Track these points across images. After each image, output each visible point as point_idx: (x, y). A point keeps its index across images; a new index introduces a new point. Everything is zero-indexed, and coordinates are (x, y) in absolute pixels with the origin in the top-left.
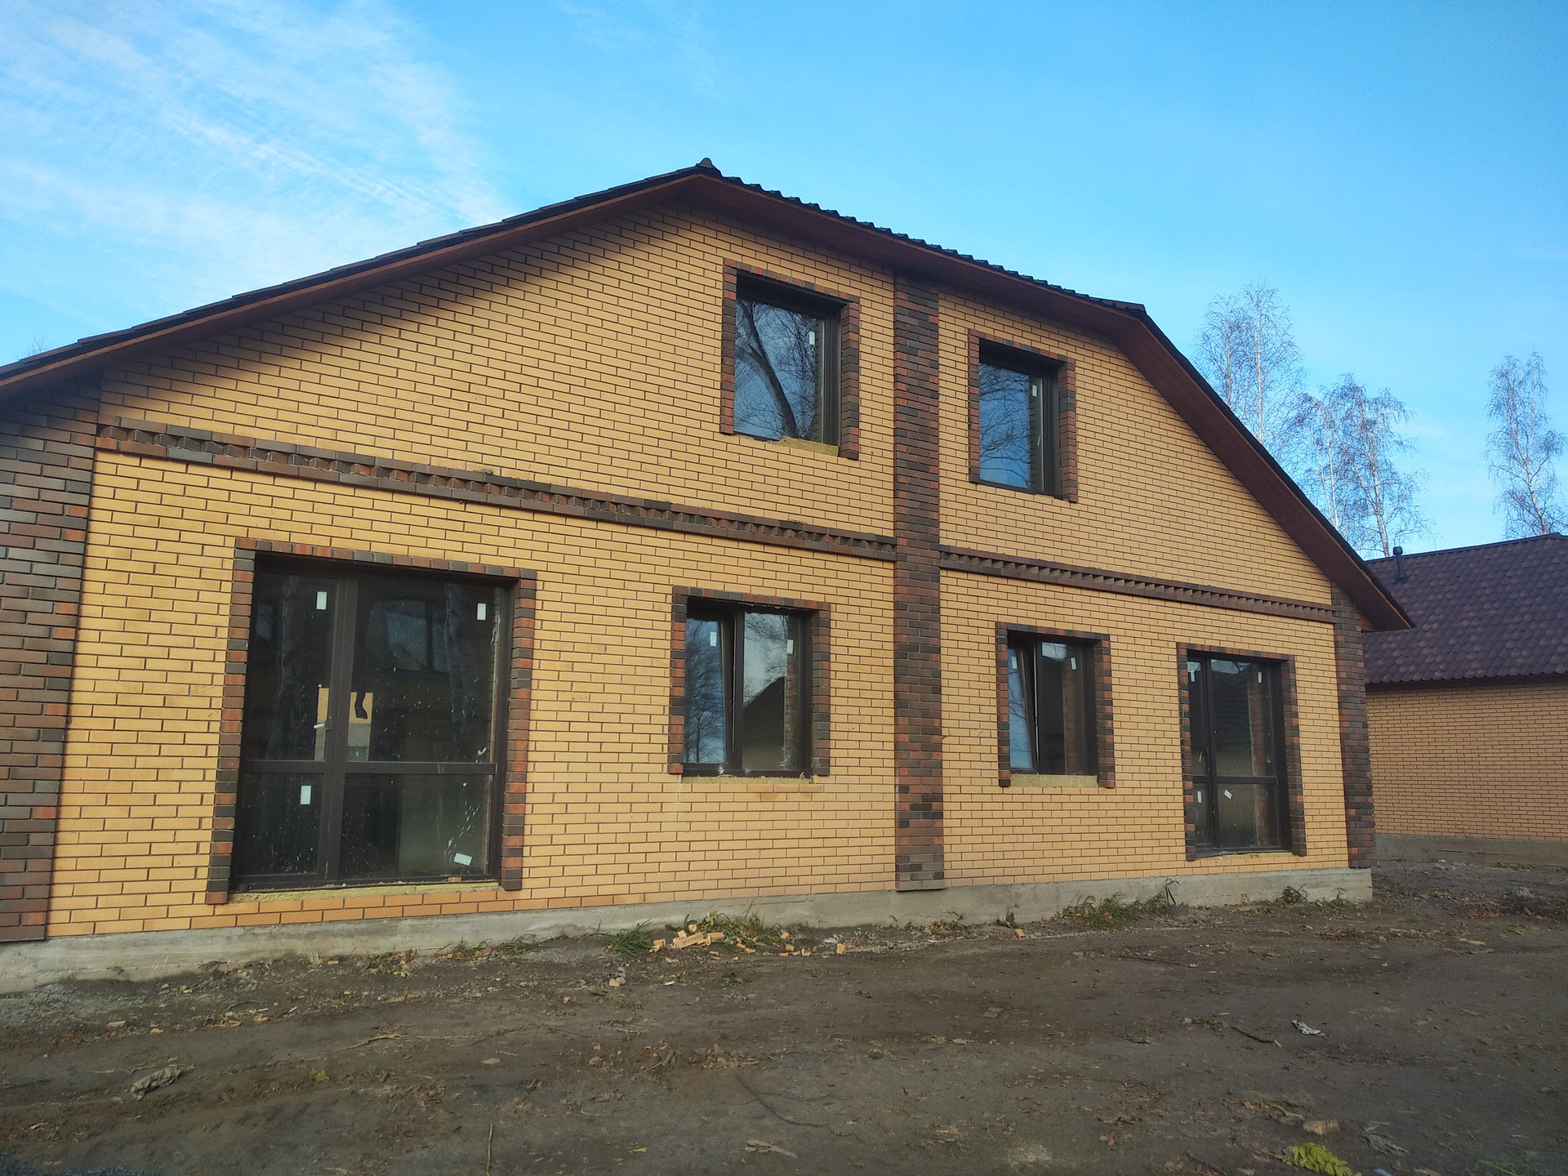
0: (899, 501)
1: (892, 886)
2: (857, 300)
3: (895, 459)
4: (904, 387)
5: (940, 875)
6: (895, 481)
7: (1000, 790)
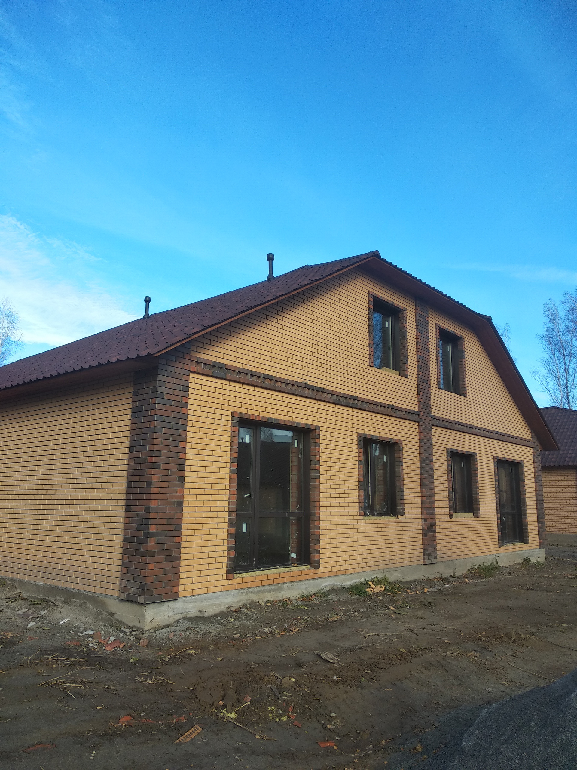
0: (420, 396)
1: (422, 562)
2: (405, 310)
3: (418, 378)
4: (420, 347)
5: (436, 557)
6: (418, 387)
7: (449, 520)
